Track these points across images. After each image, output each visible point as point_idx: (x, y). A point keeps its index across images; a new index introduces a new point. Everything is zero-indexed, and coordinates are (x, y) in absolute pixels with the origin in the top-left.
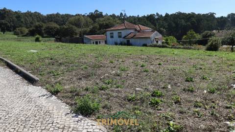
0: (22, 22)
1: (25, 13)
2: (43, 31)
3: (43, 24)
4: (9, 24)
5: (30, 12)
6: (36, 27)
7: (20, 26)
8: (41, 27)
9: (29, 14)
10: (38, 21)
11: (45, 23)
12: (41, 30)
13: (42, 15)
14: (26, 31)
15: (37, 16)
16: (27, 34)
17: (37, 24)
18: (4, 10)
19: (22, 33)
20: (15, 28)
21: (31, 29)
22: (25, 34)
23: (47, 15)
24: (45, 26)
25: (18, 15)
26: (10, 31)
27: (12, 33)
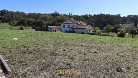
0: (14, 17)
1: (16, 13)
2: (26, 23)
3: (26, 19)
4: (6, 19)
5: (19, 12)
6: (22, 20)
7: (13, 20)
8: (24, 20)
9: (18, 13)
10: (23, 17)
11: (27, 18)
12: (25, 22)
13: (25, 14)
14: (16, 22)
15: (22, 14)
16: (17, 24)
17: (22, 18)
18: (4, 10)
19: (13, 23)
20: (9, 21)
21: (19, 21)
22: (15, 24)
23: (28, 14)
24: (27, 20)
25: (12, 14)
26: (7, 22)
27: (8, 23)
